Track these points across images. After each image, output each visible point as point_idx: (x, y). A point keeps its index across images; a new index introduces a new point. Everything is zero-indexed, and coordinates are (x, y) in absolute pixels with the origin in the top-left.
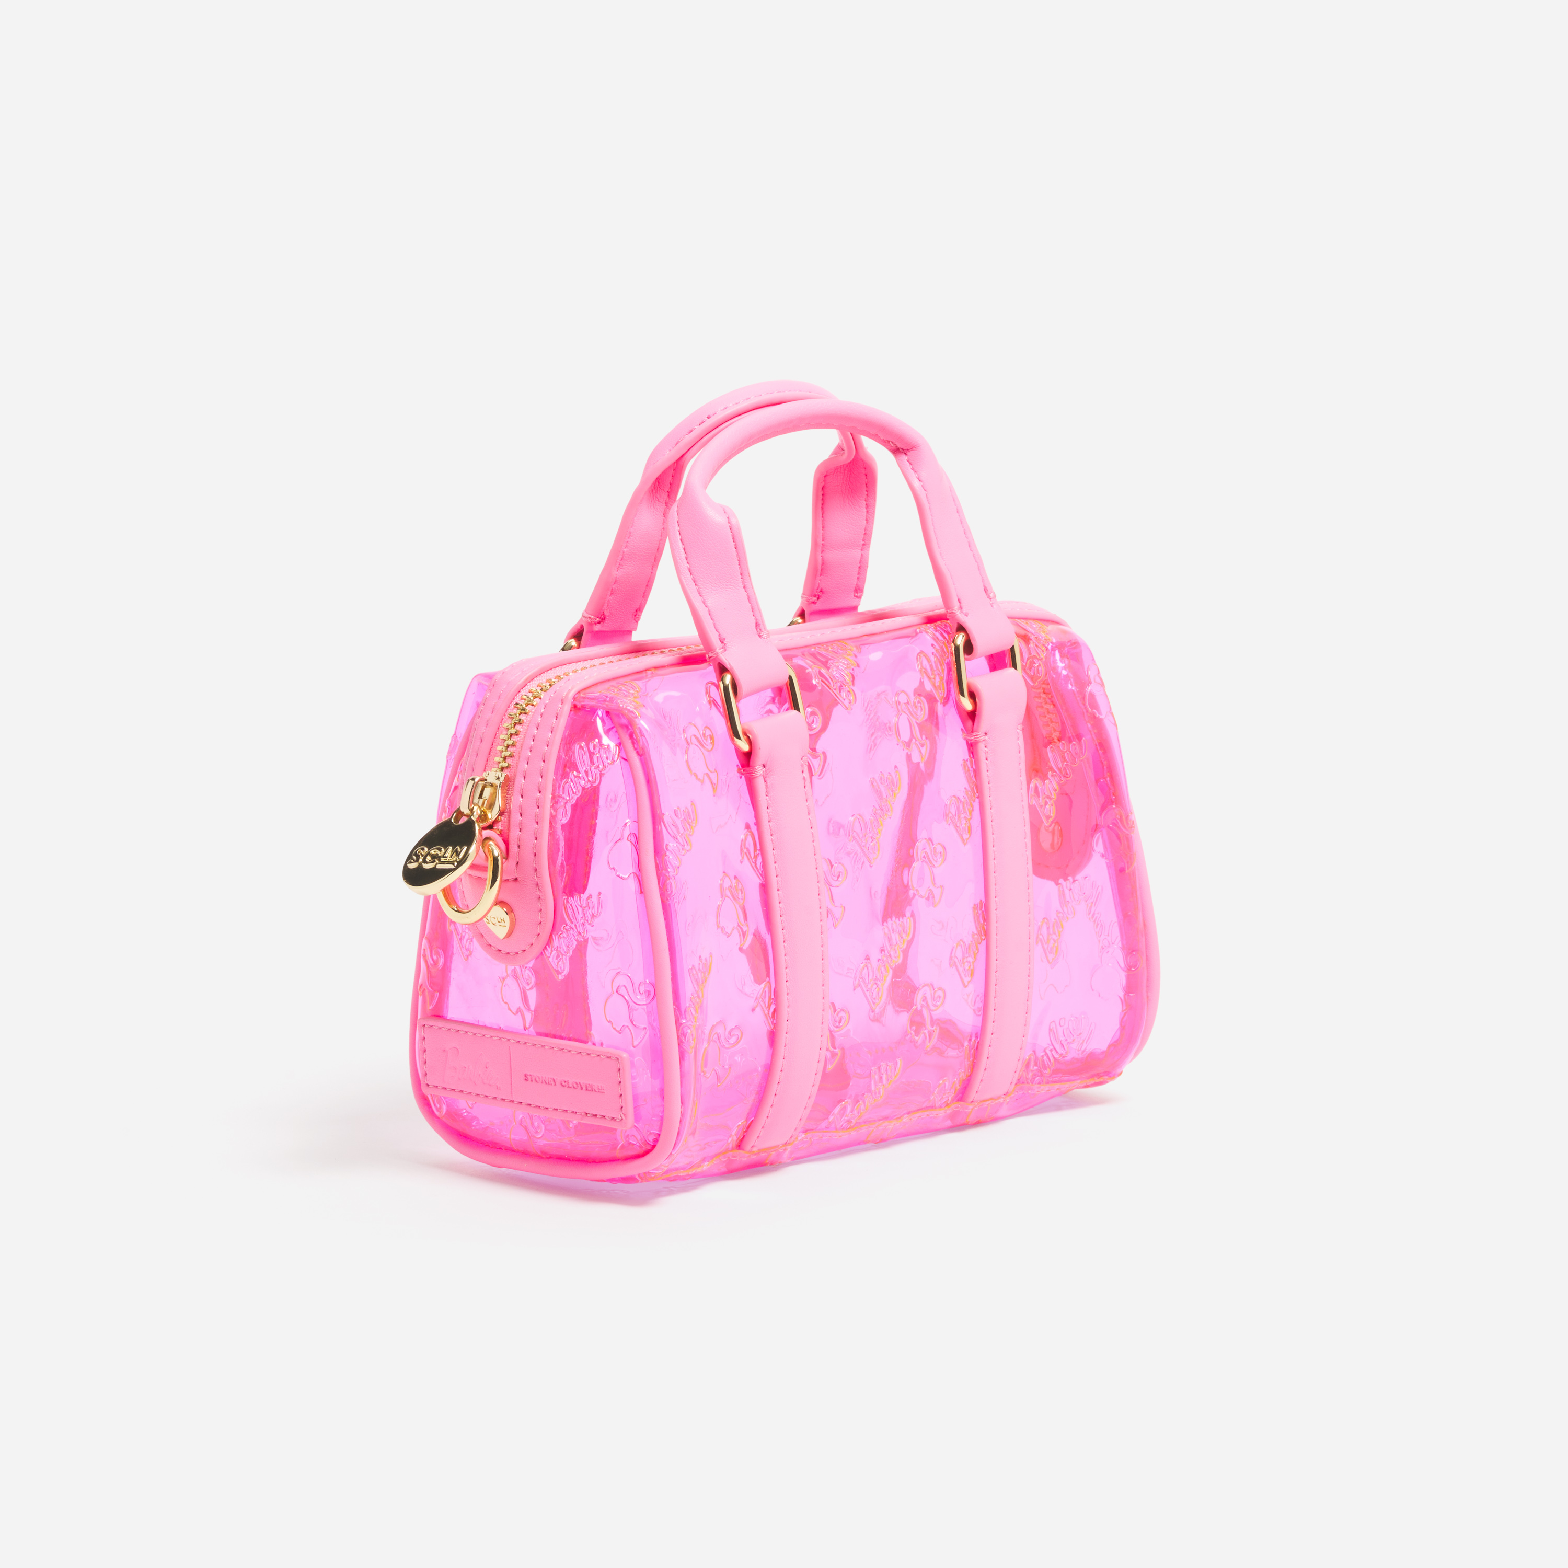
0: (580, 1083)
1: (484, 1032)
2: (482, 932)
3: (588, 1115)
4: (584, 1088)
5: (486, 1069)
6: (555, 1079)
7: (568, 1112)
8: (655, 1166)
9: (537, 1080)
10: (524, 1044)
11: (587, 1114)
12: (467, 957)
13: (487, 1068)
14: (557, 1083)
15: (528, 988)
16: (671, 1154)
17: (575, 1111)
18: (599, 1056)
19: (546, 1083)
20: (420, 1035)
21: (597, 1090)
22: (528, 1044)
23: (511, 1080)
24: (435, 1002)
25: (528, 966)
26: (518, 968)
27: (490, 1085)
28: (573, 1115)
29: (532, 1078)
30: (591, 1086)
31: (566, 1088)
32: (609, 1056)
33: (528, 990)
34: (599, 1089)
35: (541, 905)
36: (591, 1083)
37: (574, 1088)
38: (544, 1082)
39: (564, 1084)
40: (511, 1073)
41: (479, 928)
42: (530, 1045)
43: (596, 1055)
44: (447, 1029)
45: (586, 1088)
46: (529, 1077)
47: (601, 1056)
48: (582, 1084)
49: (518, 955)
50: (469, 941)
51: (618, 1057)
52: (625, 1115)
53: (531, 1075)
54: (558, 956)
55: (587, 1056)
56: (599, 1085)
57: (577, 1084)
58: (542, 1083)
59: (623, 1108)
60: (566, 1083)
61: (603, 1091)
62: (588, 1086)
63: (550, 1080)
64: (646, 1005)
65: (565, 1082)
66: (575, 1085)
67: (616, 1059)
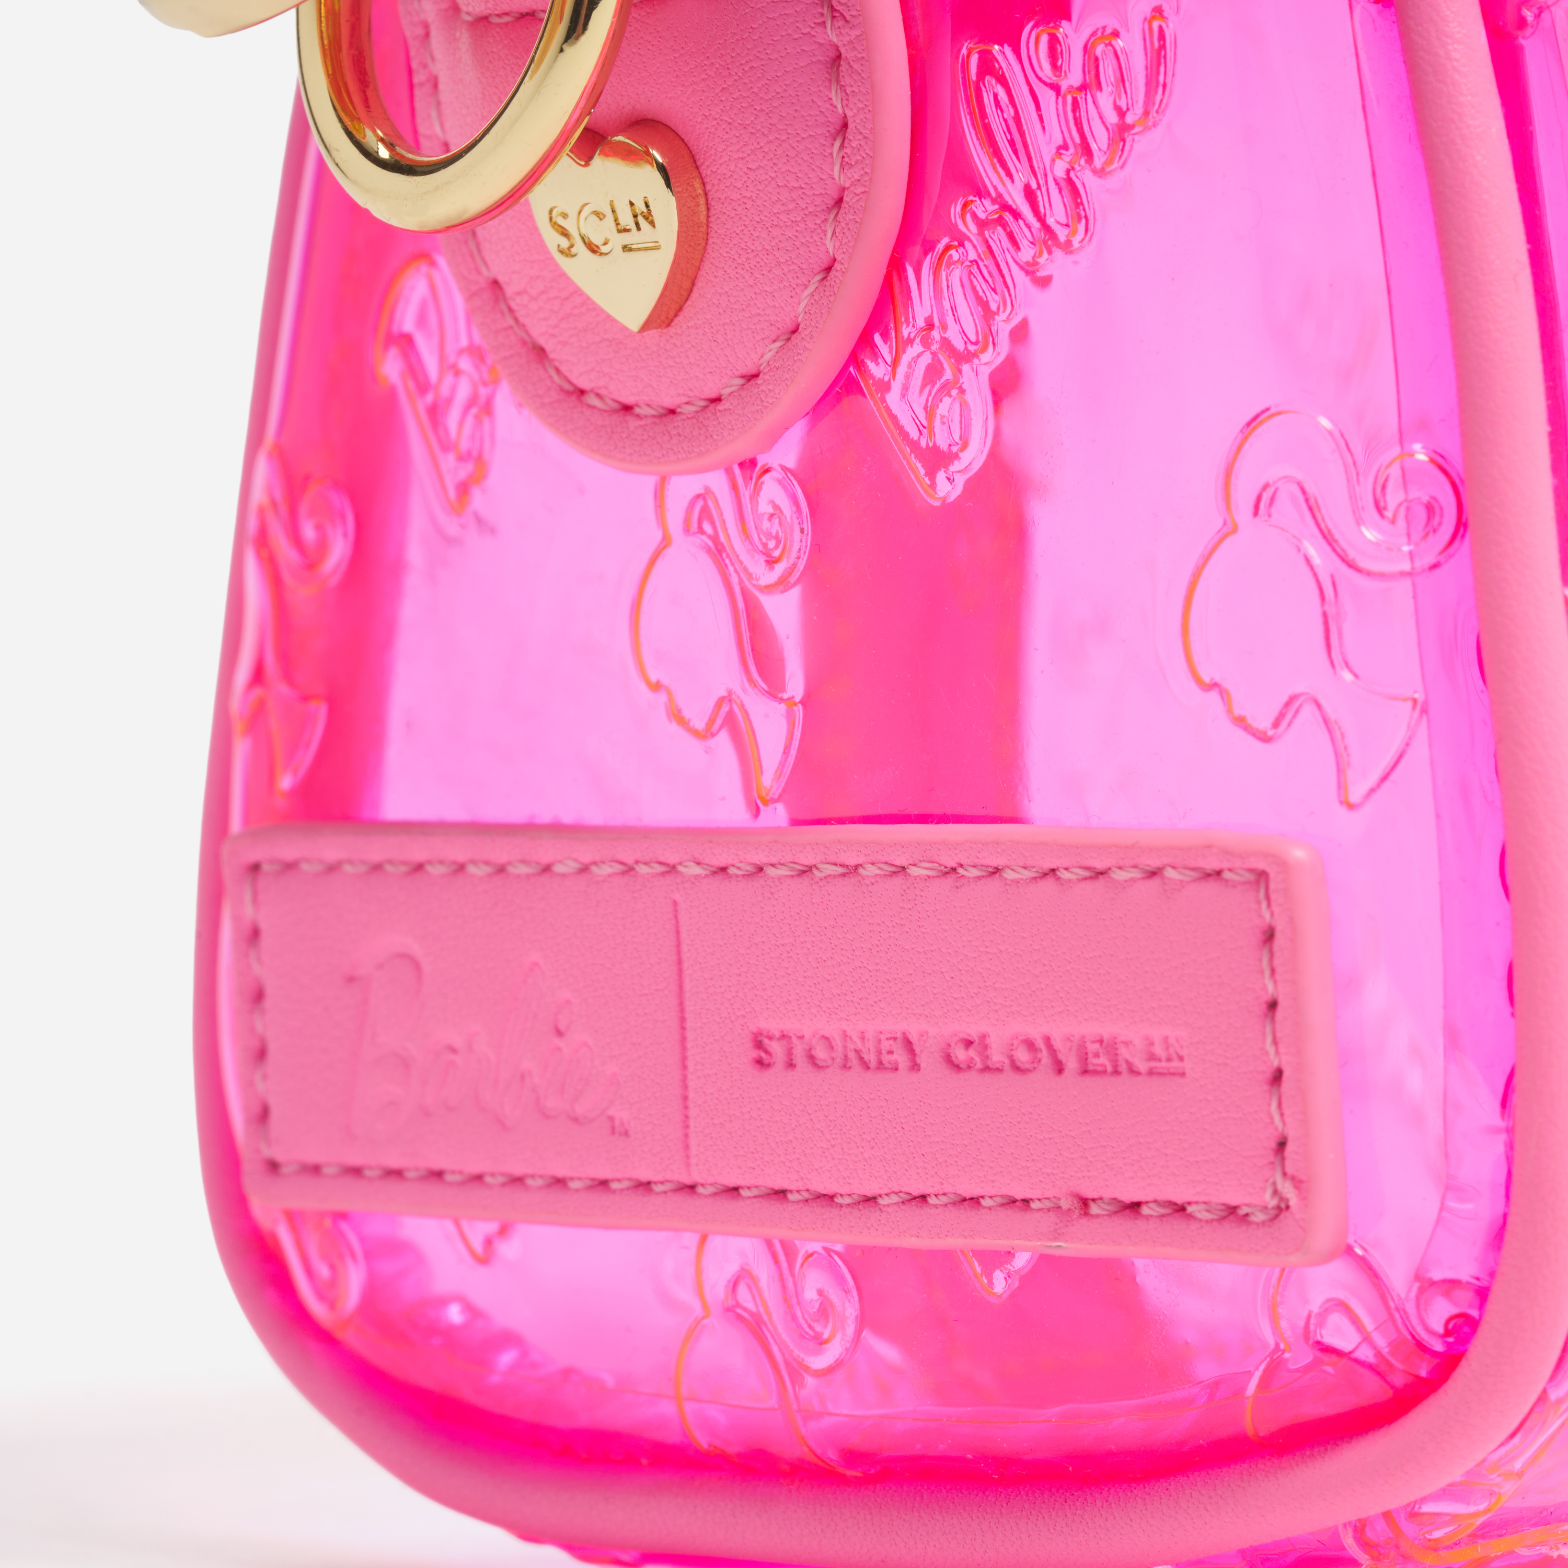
0: (1047, 1040)
1: (546, 851)
2: (539, 332)
3: (1094, 1209)
4: (1072, 1064)
5: (557, 1041)
6: (914, 1038)
7: (986, 1202)
8: (1456, 1474)
9: (821, 1053)
10: (749, 876)
11: (1085, 1203)
12: (464, 489)
13: (559, 1033)
14: (923, 1060)
15: (769, 577)
16: (1543, 1398)
17: (1019, 1196)
18: (1153, 874)
19: (866, 1066)
20: (237, 919)
21: (1142, 1066)
22: (771, 871)
23: (684, 1079)
24: (307, 758)
25: (774, 463)
26: (717, 482)
27: (576, 1120)
28: (1014, 1216)
29: (789, 1053)
30: (1110, 1046)
31: (973, 1077)
32: (1212, 864)
33: (769, 589)
34: (1152, 1057)
35: (846, 96)
36: (1107, 1030)
37: (1016, 1068)
38: (854, 1061)
39: (960, 1054)
40: (683, 1039)
41: (520, 314)
42: (783, 871)
43: (1136, 874)
44: (362, 869)
45: (1084, 1058)
46: (777, 1048)
47: (1170, 873)
48: (1058, 1044)
49: (720, 407)
50: (474, 410)
51: (1261, 865)
52: (1297, 1183)
53: (783, 1036)
54: (933, 371)
55: (1089, 885)
56: (1156, 1035)
57: (1030, 1045)
58: (845, 1067)
59: (1290, 1148)
60: (972, 1052)
61: (1175, 1064)
62: (1092, 1047)
63: (886, 1045)
64: (1410, 574)
65: (968, 1043)
66: (1023, 1056)
67: (1250, 877)
